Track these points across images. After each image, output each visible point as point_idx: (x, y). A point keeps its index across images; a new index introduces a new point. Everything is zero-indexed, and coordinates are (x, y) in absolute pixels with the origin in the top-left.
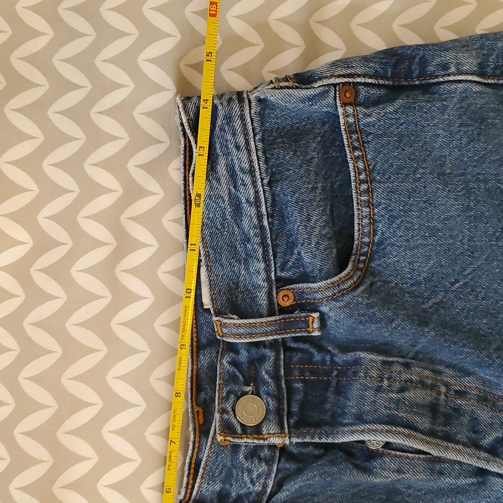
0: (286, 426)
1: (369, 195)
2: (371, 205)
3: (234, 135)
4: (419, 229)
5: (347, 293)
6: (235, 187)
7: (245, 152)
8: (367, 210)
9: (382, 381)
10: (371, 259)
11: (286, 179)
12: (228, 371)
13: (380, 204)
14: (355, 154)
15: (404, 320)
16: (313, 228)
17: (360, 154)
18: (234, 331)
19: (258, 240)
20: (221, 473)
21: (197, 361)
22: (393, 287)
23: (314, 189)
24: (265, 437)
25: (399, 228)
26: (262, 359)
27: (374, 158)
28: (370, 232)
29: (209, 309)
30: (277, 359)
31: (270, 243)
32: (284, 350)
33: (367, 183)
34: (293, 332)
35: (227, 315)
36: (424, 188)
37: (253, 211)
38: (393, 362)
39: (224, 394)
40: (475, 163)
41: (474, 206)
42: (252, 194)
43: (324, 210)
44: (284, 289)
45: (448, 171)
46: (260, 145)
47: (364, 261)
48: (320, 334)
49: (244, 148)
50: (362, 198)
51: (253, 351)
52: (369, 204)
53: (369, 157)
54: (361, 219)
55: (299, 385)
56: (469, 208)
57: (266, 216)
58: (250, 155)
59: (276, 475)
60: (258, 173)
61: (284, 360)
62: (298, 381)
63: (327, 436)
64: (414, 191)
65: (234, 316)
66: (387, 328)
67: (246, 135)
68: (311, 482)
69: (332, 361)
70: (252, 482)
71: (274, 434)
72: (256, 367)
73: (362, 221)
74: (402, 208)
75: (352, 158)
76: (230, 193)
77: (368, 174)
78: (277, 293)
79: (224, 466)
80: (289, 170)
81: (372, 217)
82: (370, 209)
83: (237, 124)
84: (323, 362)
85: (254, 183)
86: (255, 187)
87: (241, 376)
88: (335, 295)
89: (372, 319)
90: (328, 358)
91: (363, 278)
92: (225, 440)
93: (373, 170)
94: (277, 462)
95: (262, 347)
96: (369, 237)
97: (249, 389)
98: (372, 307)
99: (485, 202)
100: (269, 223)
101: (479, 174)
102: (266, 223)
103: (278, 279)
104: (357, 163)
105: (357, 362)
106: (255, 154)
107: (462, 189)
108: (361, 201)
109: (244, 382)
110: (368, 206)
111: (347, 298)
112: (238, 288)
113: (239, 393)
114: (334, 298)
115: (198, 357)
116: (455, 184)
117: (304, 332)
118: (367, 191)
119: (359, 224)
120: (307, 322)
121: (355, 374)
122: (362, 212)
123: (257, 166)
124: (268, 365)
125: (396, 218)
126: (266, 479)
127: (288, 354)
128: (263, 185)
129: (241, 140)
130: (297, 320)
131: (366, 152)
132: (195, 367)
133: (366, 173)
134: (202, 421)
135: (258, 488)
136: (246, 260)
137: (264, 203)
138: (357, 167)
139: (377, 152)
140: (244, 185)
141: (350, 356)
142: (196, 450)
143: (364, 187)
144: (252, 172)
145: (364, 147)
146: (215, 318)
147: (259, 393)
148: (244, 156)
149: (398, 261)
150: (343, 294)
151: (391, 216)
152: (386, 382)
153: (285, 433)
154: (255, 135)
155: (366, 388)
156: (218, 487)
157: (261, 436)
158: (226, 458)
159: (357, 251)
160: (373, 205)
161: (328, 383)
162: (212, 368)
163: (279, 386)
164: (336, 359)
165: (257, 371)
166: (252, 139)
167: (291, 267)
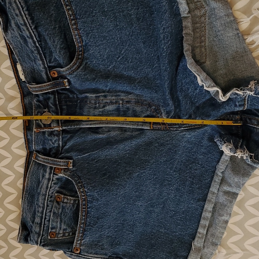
0: (60, 123)
1: (76, 25)
2: (78, 30)
3: (14, 10)
4: (99, 37)
5: (75, 71)
6: (21, 32)
7: (20, 17)
8: (76, 32)
9: (96, 105)
10: (84, 53)
11: (42, 25)
12: (37, 104)
13: (81, 29)
14: (67, 8)
15: (99, 78)
16: (56, 45)
17: (69, 7)
18: (34, 90)
19: (36, 52)
20: (41, 142)
21: (23, 102)
22: (95, 63)
23: (55, 28)
24: (53, 128)
25: (91, 38)
26: (49, 98)
27: (75, 9)
28: (80, 41)
29: (25, 81)
30: (55, 98)
31: (42, 52)
32: (57, 94)
33: (74, 20)
34: (59, 87)
35: (31, 83)
36: (97, 19)
37: (31, 40)
38: (99, 96)
39: (36, 113)
40: (117, 4)
41: (119, 24)
42: (28, 34)
43: (61, 37)
44: (52, 71)
45: (106, 10)
46: (26, 13)
47: (81, 54)
48: (69, 87)
49: (19, 15)
50: (73, 27)
51: (45, 96)
52: (77, 29)
53: (73, 8)
54: (75, 36)
55: (65, 107)
56: (117, 25)
57: (37, 42)
58: (23, 18)
59: (62, 139)
60: (28, 25)
61: (58, 98)
62: (64, 106)
63: (77, 125)
64: (93, 21)
65: (34, 84)
66: (93, 82)
67: (19, 9)
68: (77, 141)
69: (77, 97)
70: (53, 143)
71: (55, 127)
72: (47, 102)
73: (76, 37)
74: (90, 29)
75: (66, 10)
76: (19, 34)
77: (74, 16)
78: (50, 73)
79: (41, 140)
80: (42, 21)
81: (79, 34)
82: (78, 31)
83: (14, 5)
84: (74, 97)
85: (28, 29)
86: (29, 30)
87: (42, 106)
88: (70, 72)
89: (87, 80)
90: (75, 96)
91: (82, 62)
92: (37, 131)
93: (76, 14)
94: (61, 135)
95: (48, 94)
96: (81, 43)
97: (46, 110)
98: (86, 75)
99: (123, 21)
100: (39, 45)
101: (119, 9)
102: (37, 45)
103: (49, 67)
104: (69, 12)
105: (86, 97)
106: (25, 17)
107: (113, 17)
108: (73, 28)
109: (44, 108)
110: (77, 30)
111: (75, 73)
112: (35, 71)
113: (42, 112)
114: (70, 74)
115: (24, 100)
116: (110, 16)
117: (63, 87)
118: (75, 24)
119: (75, 38)
120: (64, 83)
121: (86, 102)
122: (75, 33)
123: (27, 22)
124: (51, 101)
125: (89, 33)
126: (58, 142)
127: (59, 95)
128: (32, 29)
129: (17, 12)
130: (60, 83)
131: (72, 6)
132: (23, 104)
133: (73, 16)
134: (27, 125)
135: (56, 145)
136: (34, 60)
137: (34, 37)
138: (69, 13)
139: (76, 5)
140: (24, 30)
141: (83, 95)
142: (26, 136)
143: (73, 22)
144: (25, 24)
145: (70, 4)
146: (27, 85)
147: (50, 111)
148: (20, 18)
149: (94, 52)
150: (73, 72)
151: (87, 33)
152: (97, 105)
153: (60, 126)
154: (23, 9)
155: (90, 108)
156: (41, 147)
157: (51, 128)
158: (41, 137)
159: (78, 50)
160: (78, 29)
161: (77, 105)
162: (31, 104)
163: (57, 108)
164: (78, 96)
165: (48, 103)
166: (22, 11)
167: (53, 61)
